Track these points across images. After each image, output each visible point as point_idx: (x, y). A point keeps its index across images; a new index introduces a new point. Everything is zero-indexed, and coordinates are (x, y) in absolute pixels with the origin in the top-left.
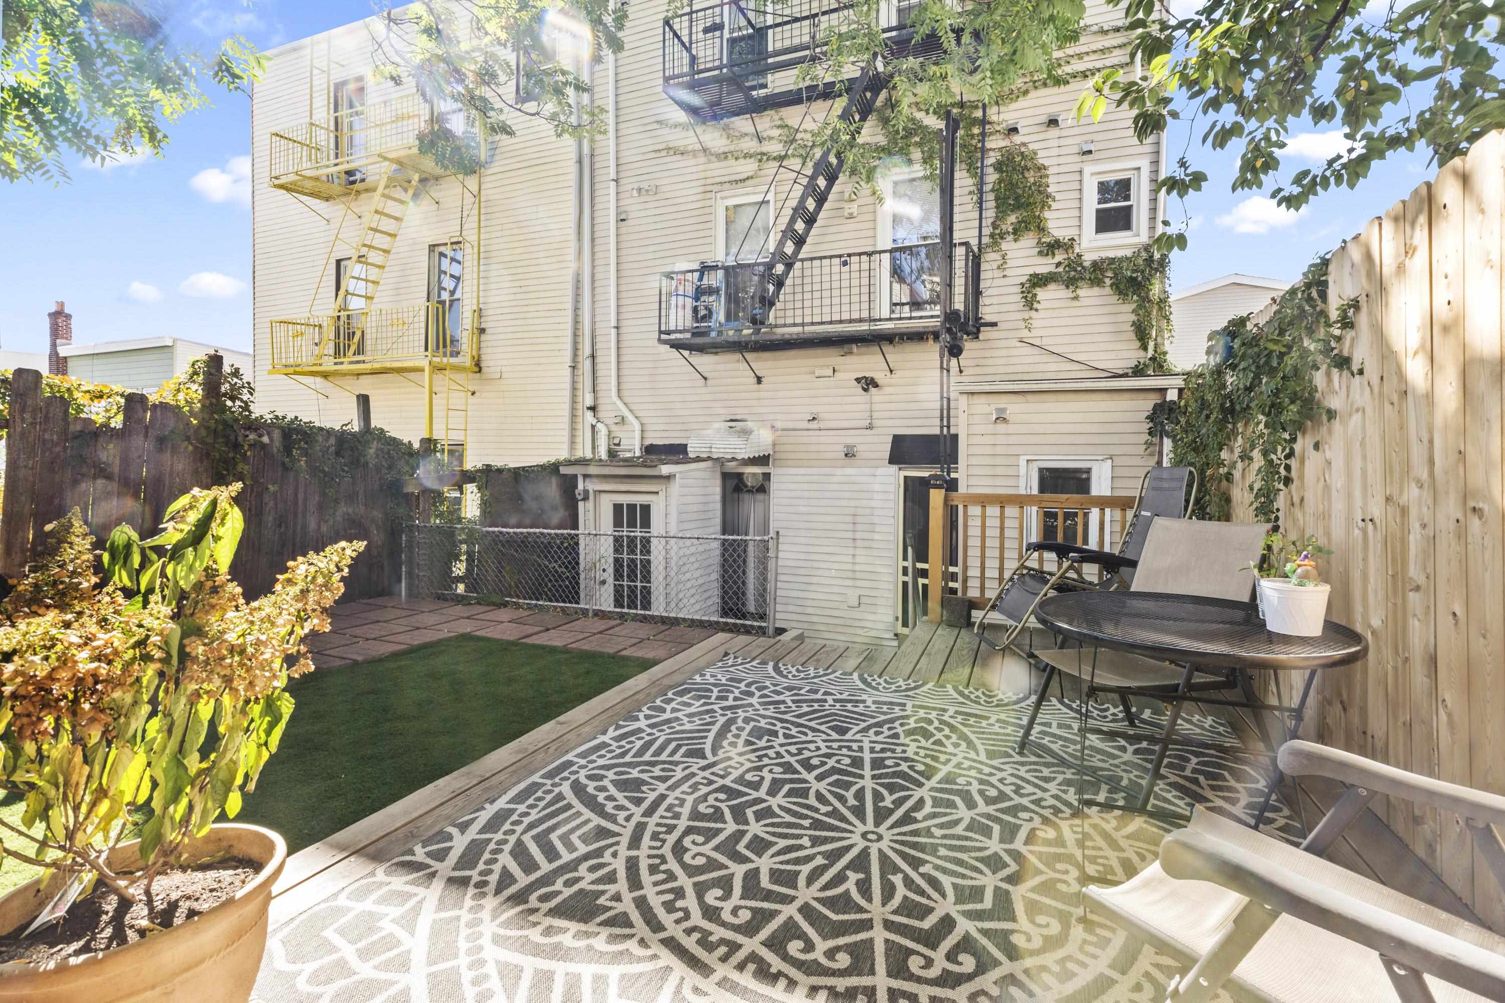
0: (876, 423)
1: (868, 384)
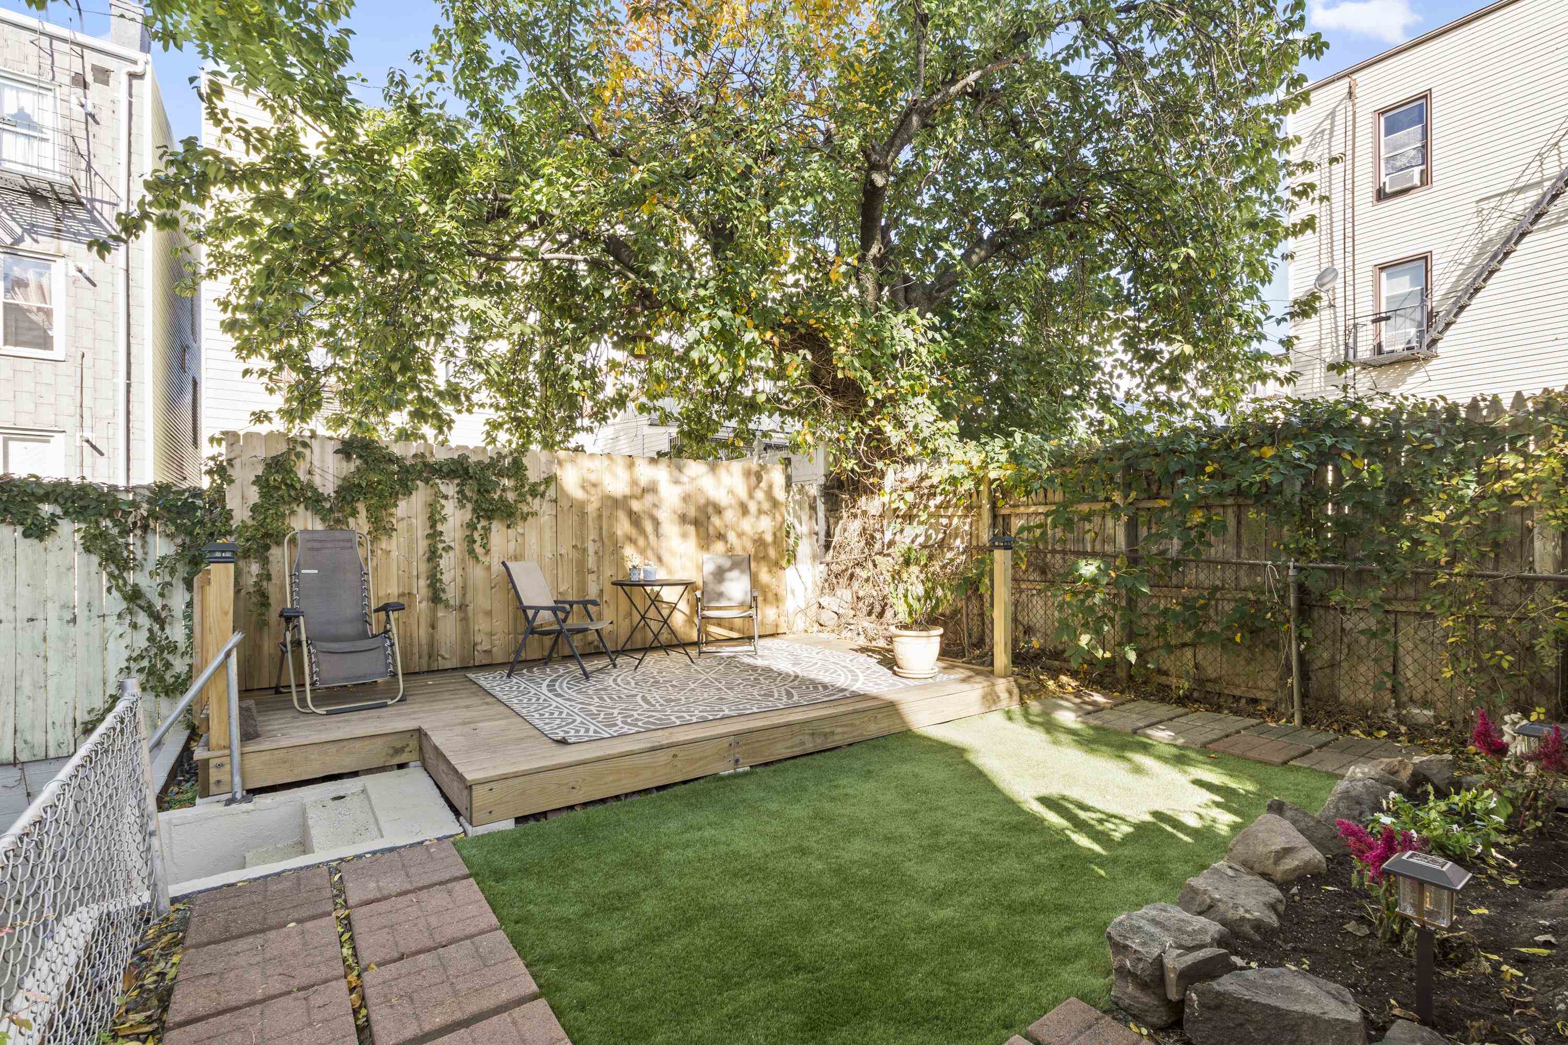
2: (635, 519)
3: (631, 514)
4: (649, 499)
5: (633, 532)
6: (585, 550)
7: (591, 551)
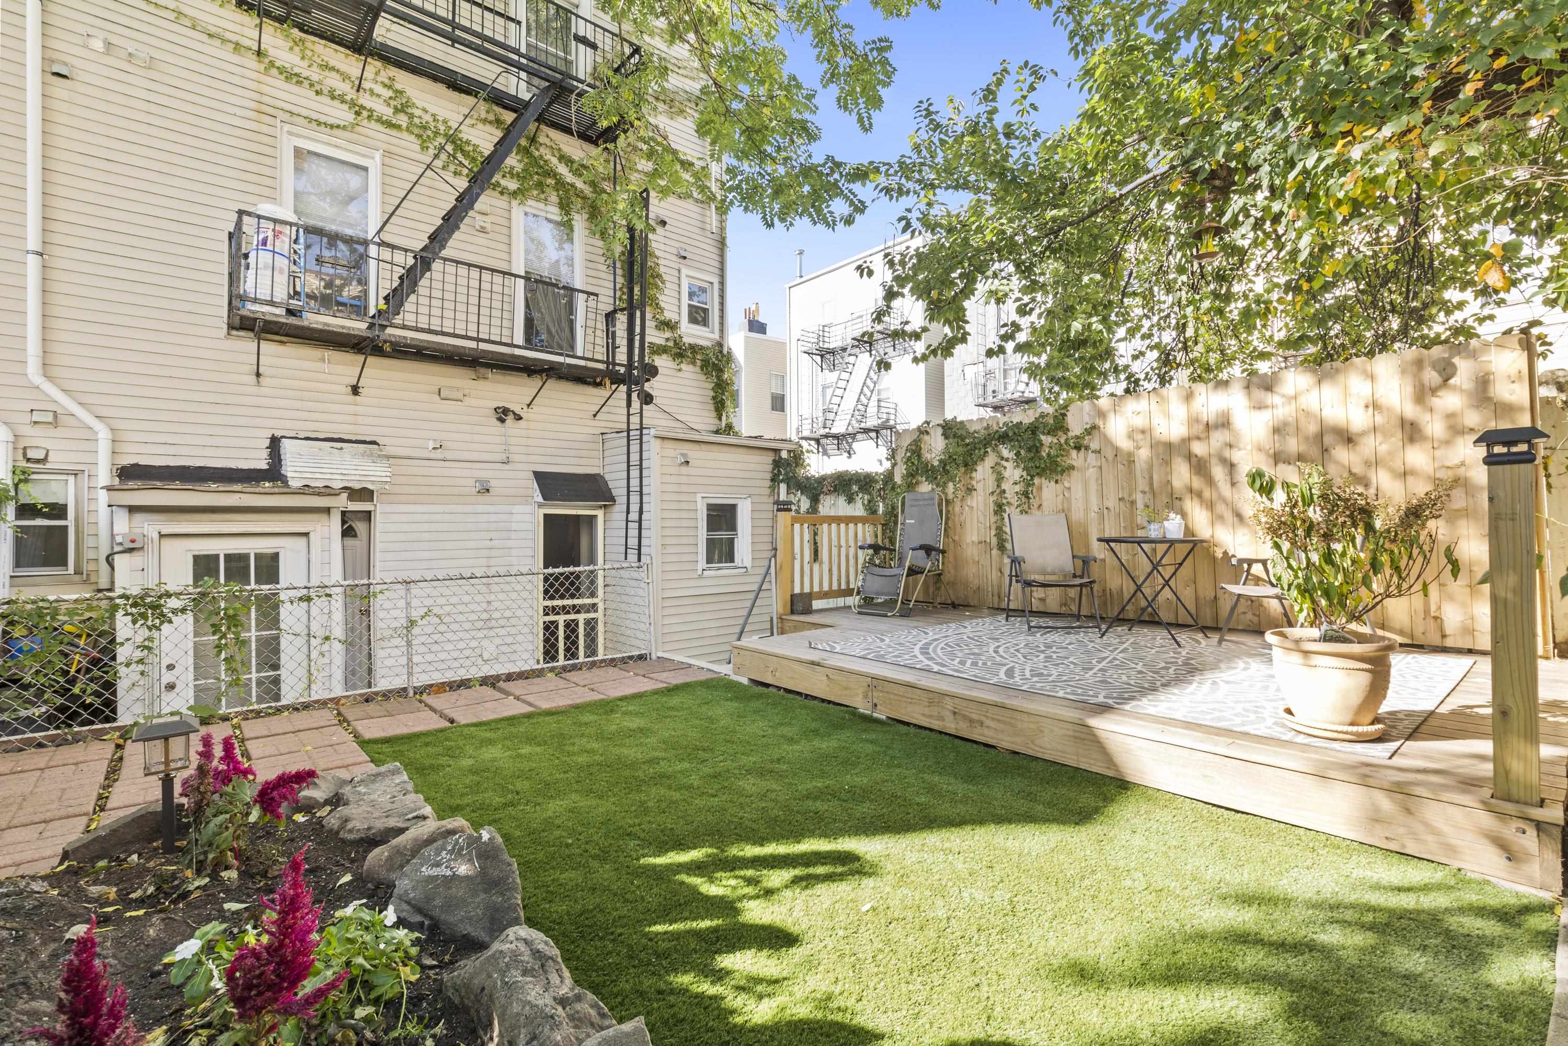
0: (513, 457)
1: (503, 414)
2: (1200, 467)
3: (1189, 456)
4: (1218, 438)
5: (1197, 483)
6: (1133, 503)
7: (1140, 504)
